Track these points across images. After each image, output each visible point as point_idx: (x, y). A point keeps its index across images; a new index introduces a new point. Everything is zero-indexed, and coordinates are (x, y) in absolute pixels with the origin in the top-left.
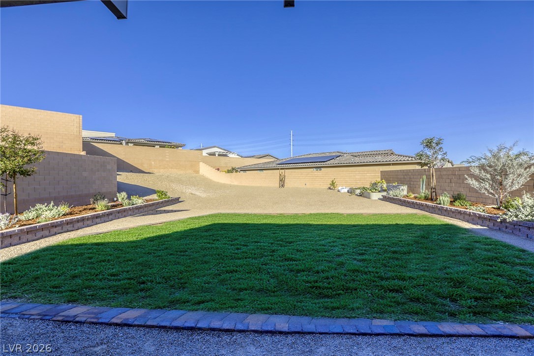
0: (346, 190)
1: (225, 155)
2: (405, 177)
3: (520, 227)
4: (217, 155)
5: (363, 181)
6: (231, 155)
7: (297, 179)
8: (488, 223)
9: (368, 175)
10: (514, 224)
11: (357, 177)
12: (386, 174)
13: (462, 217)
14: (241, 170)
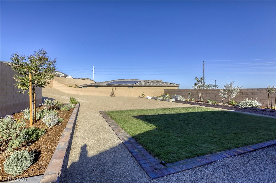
0: (150, 98)
1: (64, 77)
2: (179, 92)
3: (247, 109)
4: (61, 77)
5: (156, 94)
6: (67, 77)
7: (121, 92)
8: (234, 109)
9: (158, 91)
10: (245, 108)
11: (153, 92)
12: (167, 91)
13: (222, 107)
14: (83, 87)
